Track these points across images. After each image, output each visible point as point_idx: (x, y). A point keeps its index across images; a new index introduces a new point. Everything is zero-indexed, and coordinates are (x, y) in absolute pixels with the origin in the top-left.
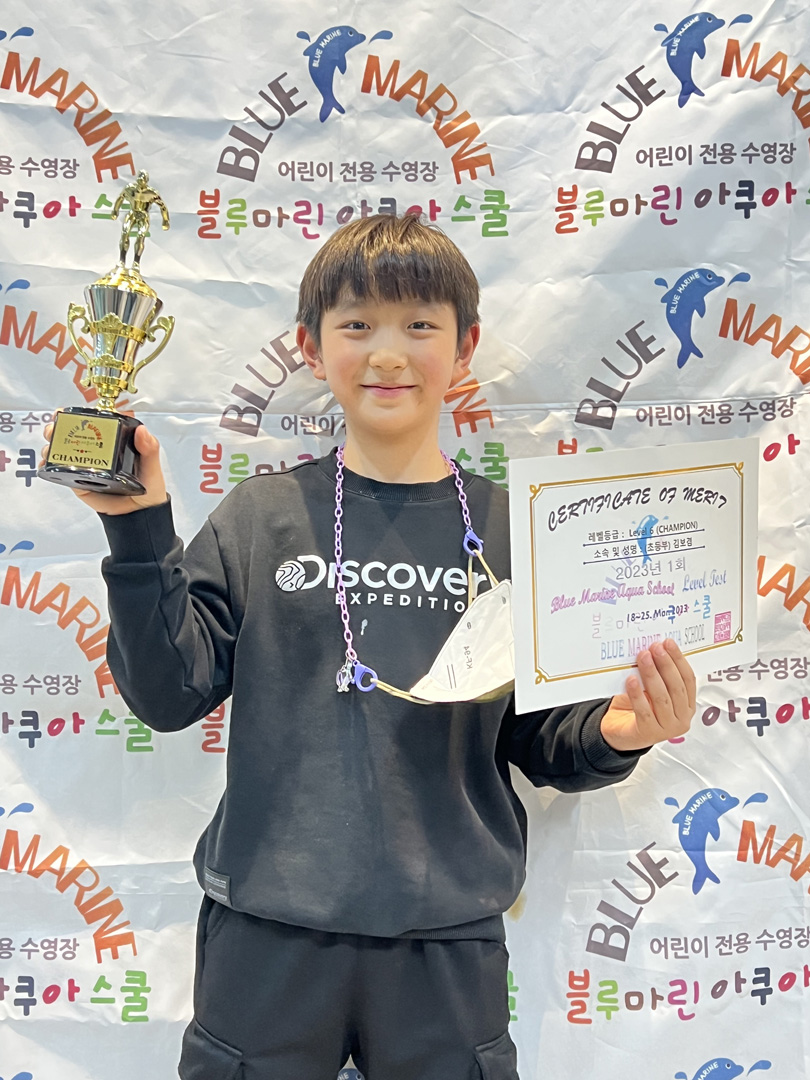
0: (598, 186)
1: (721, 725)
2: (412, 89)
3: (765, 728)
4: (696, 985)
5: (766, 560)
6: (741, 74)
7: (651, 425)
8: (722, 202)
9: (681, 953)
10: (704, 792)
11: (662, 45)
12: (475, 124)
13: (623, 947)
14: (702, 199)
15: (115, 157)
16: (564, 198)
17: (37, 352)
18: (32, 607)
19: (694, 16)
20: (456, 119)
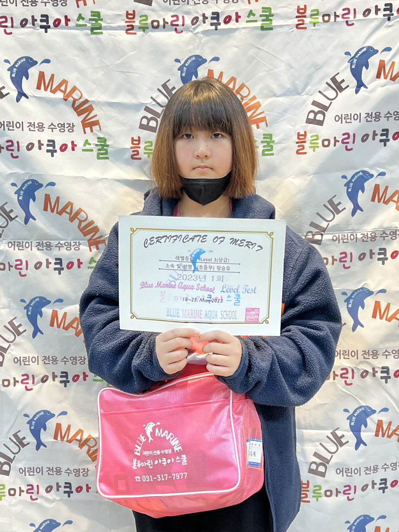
0: (316, 132)
1: (369, 379)
3: (388, 380)
4: (355, 487)
5: (391, 305)
6: (385, 78)
7: (339, 243)
8: (374, 139)
9: (349, 474)
10: (361, 407)
11: (348, 62)
12: (259, 102)
13: (324, 471)
14: (365, 138)
15: (91, 122)
16: (301, 137)
17: (60, 215)
18: (64, 328)
19: (363, 48)
20: (249, 100)
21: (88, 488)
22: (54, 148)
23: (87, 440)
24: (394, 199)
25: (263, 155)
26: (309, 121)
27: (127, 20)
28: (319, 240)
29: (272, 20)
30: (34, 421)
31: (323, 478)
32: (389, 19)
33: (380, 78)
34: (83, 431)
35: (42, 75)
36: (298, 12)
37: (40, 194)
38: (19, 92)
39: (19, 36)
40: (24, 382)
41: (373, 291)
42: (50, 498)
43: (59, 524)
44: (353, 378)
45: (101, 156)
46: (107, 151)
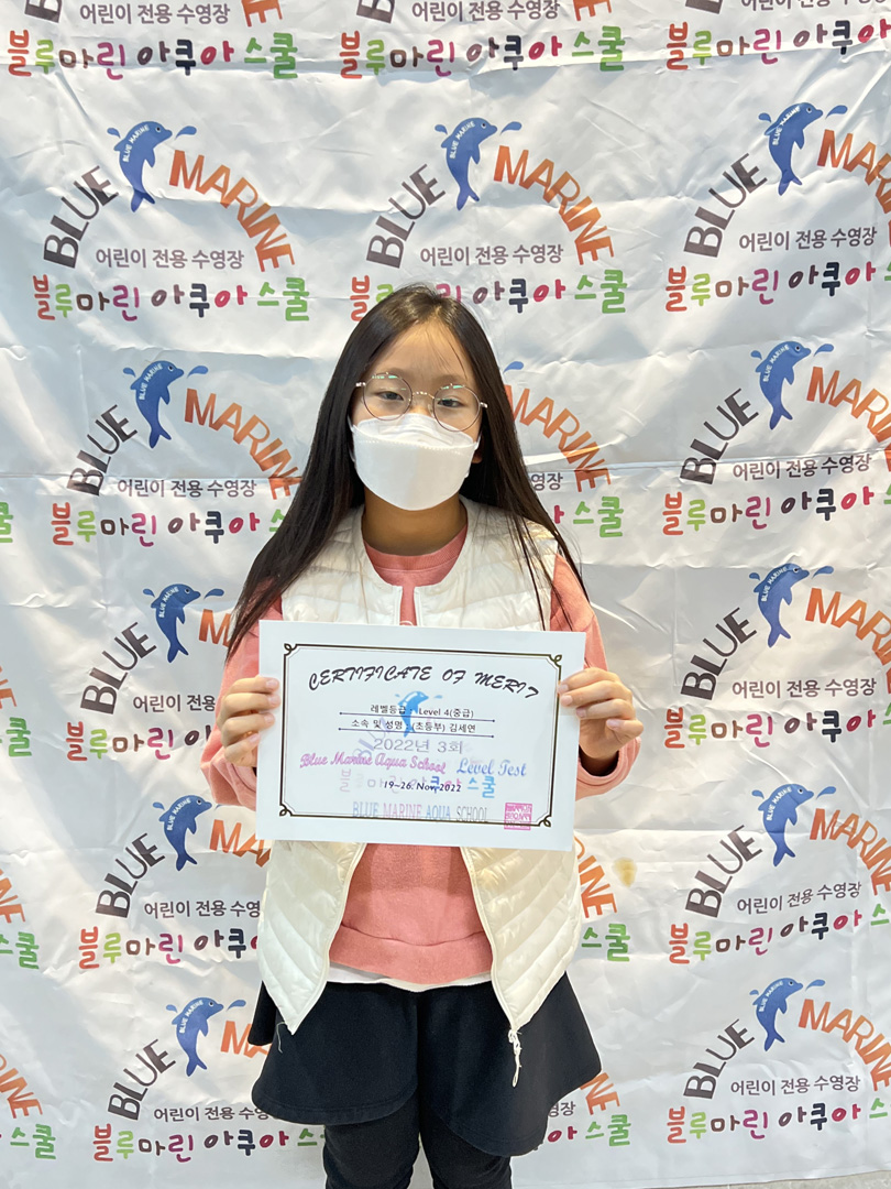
0: (705, 269)
1: (801, 732)
2: (540, 178)
3: (837, 735)
4: (771, 930)
5: (842, 596)
6: (835, 164)
7: (746, 479)
8: (811, 282)
9: (761, 909)
10: (785, 787)
12: (596, 209)
13: (715, 906)
14: (795, 280)
15: (275, 248)
16: (675, 278)
17: (217, 429)
19: (795, 106)
20: (579, 205)
22: (204, 299)
24: (848, 396)
25: (604, 312)
26: (690, 247)
27: (345, 50)
28: (707, 475)
29: (620, 51)
30: (174, 815)
31: (713, 918)
32: (844, 51)
33: (824, 165)
35: (179, 158)
36: (672, 37)
37: (177, 389)
38: (136, 191)
39: (137, 83)
40: (154, 742)
41: (809, 569)
42: (204, 959)
44: (770, 732)
45: (293, 314)
46: (304, 303)
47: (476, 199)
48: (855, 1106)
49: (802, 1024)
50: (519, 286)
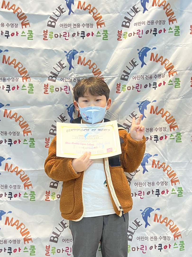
0: (126, 31)
2: (88, 8)
4: (144, 192)
6: (156, 6)
7: (136, 80)
8: (151, 33)
9: (140, 186)
12: (101, 16)
14: (147, 32)
15: (26, 23)
16: (119, 33)
18: (10, 118)
21: (20, 195)
22: (8, 34)
23: (20, 171)
24: (160, 60)
25: (103, 40)
26: (123, 26)
34: (18, 167)
35: (4, 2)
41: (151, 101)
42: (1, 200)
43: (5, 213)
45: (29, 38)
46: (32, 36)
47: (73, 13)
48: (169, 245)
49: (155, 221)
50: (83, 33)
